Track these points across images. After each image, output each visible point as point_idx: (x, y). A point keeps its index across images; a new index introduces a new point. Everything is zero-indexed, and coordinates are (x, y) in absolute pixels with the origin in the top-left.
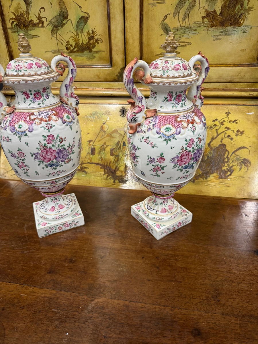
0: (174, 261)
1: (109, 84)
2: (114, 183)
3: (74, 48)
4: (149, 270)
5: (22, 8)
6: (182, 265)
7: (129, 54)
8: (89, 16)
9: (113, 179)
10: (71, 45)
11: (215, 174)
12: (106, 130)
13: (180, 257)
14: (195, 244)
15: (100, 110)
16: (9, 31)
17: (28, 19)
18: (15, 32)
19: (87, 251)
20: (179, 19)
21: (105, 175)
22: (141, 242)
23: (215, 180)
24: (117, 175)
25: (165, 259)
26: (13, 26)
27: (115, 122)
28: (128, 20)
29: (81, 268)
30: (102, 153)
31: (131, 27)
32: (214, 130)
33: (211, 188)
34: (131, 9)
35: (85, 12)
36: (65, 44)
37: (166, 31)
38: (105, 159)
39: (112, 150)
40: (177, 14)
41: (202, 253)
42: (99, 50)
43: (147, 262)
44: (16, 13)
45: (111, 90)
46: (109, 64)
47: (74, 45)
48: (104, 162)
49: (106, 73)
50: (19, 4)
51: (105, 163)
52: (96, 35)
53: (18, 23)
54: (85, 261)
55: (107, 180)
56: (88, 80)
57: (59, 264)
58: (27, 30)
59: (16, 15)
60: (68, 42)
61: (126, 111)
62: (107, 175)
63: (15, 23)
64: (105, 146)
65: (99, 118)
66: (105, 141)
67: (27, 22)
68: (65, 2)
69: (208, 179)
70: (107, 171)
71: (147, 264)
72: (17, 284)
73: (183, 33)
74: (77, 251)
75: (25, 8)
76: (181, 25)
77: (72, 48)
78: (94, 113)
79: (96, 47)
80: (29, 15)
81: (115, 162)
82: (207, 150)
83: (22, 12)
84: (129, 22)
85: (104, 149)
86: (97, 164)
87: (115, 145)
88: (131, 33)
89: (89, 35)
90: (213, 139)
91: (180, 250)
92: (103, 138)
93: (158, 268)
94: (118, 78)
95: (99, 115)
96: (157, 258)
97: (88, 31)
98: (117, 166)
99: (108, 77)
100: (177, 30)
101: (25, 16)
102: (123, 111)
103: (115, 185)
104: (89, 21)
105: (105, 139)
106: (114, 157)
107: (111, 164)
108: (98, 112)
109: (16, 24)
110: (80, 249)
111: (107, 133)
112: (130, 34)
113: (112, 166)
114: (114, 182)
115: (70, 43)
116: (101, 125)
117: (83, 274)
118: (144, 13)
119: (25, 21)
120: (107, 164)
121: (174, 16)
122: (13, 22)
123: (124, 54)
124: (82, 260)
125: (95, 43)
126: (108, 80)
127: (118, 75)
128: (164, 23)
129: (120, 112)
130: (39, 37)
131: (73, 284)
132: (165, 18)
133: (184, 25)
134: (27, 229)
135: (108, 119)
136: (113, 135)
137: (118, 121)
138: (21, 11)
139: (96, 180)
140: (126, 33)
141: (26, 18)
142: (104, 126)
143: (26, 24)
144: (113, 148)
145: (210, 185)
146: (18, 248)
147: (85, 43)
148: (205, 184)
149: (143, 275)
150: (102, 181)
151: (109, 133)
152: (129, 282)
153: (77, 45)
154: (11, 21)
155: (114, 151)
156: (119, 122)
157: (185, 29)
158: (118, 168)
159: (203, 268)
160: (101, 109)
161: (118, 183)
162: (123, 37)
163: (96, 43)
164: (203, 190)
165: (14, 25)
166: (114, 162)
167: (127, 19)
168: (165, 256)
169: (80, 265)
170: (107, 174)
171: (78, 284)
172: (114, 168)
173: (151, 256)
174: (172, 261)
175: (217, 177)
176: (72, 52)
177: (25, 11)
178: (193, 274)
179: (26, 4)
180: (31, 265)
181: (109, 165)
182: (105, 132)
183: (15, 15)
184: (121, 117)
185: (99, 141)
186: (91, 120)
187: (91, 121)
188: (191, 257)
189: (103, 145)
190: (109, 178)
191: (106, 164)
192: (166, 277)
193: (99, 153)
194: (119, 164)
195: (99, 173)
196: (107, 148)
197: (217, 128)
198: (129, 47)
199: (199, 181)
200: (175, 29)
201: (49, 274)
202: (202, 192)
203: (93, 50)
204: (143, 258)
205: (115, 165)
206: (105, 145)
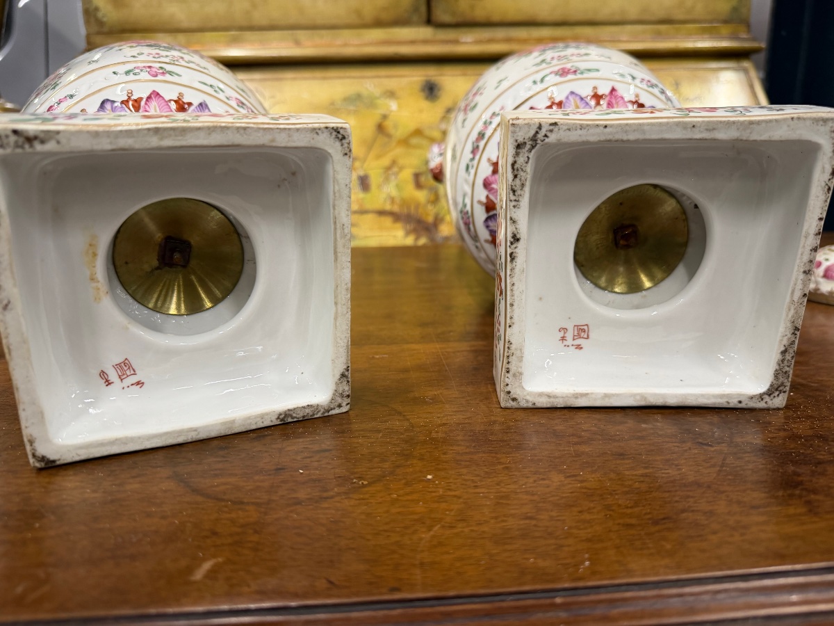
1: (387, 33)
21: (408, 239)
24: (442, 234)
27: (412, 114)
38: (401, 199)
39: (417, 176)
48: (400, 207)
51: (402, 209)
56: (333, 22)
61: (439, 89)
62: (413, 237)
66: (392, 157)
78: (354, 96)
94: (410, 16)
95: (367, 101)
98: (439, 213)
102: (431, 89)
105: (393, 152)
106: (425, 192)
107: (421, 210)
108: (364, 95)
111: (397, 138)
113: (424, 215)
116: (378, 122)
120: (409, 212)
126: (383, 23)
129: (422, 91)
135: (394, 108)
142: (385, 123)
144: (420, 171)
151: (403, 136)
155: (421, 178)
156: (423, 114)
158: (443, 218)
166: (429, 204)
170: (415, 234)
172: (431, 219)
181: (416, 212)
182: (390, 136)
184: (428, 103)
186: (346, 112)
189: (390, 169)
190: (420, 243)
191: (405, 211)
194: (442, 208)
196: (402, 173)
205: (432, 212)
206: (396, 166)
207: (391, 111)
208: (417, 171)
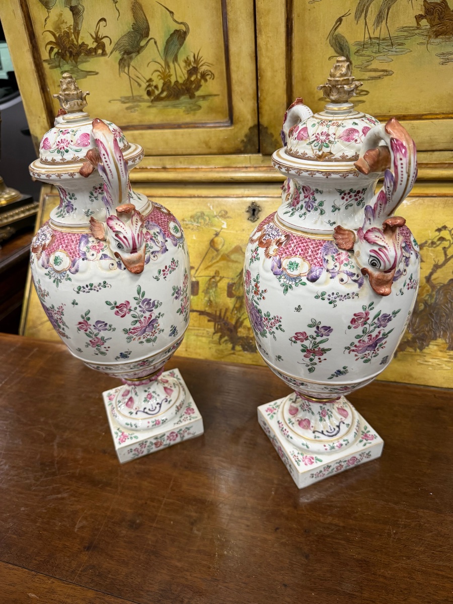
0: (343, 542)
1: (227, 159)
2: (232, 352)
3: (162, 92)
4: (288, 561)
5: (66, 23)
6: (359, 554)
7: (265, 99)
8: (188, 28)
9: (231, 343)
10: (156, 87)
11: (440, 341)
12: (220, 247)
13: (356, 534)
14: (390, 503)
15: (210, 209)
16: (46, 66)
17: (77, 41)
18: (56, 67)
19: (165, 504)
20: (366, 24)
21: (216, 335)
22: (275, 493)
23: (440, 354)
24: (239, 335)
25: (322, 536)
26: (52, 56)
27: (237, 231)
28: (263, 33)
29: (150, 542)
30: (211, 291)
31: (268, 46)
32: (440, 248)
33: (430, 368)
34: (269, 11)
35: (180, 21)
36: (144, 85)
37: (339, 51)
38: (216, 303)
39: (230, 286)
40: (363, 14)
41: (405, 526)
42: (207, 93)
43: (284, 540)
44: (56, 33)
45: (231, 169)
46: (227, 119)
47: (160, 86)
48: (215, 309)
49: (221, 138)
50: (61, 15)
51: (216, 311)
52: (202, 65)
53: (60, 51)
54: (159, 526)
55: (220, 344)
56: (188, 151)
57: (109, 529)
58: (76, 62)
59: (57, 35)
60: (150, 80)
61: (259, 211)
62: (219, 334)
63: (56, 50)
64: (218, 279)
65: (207, 224)
66: (217, 268)
67: (76, 48)
68: (143, 5)
69: (425, 351)
70: (221, 326)
71: (284, 544)
72: (25, 570)
73: (375, 53)
74: (146, 503)
75: (72, 23)
76: (372, 36)
77: (157, 92)
78: (199, 214)
79: (202, 88)
80: (78, 33)
81: (237, 310)
82: (425, 291)
83: (66, 30)
84: (264, 37)
85: (216, 284)
86: (202, 313)
87: (237, 276)
88: (268, 57)
89: (189, 66)
90: (437, 267)
91: (357, 515)
92: (215, 263)
93: (307, 557)
94: (245, 147)
95: (207, 218)
96: (305, 531)
97: (187, 58)
98: (240, 318)
99: (225, 145)
100: (363, 45)
101: (72, 36)
102: (254, 210)
103: (234, 356)
104: (189, 38)
105: (218, 264)
106: (233, 300)
107: (228, 314)
108: (206, 214)
109: (58, 53)
110: (153, 500)
111: (222, 253)
112: (267, 60)
113: (229, 318)
114: (233, 348)
115: (154, 83)
116: (211, 238)
117: (153, 557)
118: (295, 15)
119: (72, 46)
120: (220, 314)
121: (356, 17)
122: (52, 49)
123: (256, 99)
124: (154, 525)
125: (200, 81)
126: (225, 151)
127: (245, 140)
128: (336, 33)
129: (248, 211)
130: (97, 73)
131: (130, 580)
132: (338, 23)
133: (377, 35)
134: (58, 447)
135: (225, 226)
136: (233, 257)
137: (243, 230)
138: (64, 28)
139: (198, 343)
140: (258, 59)
141: (75, 40)
142: (216, 239)
143: (74, 51)
144: (233, 282)
145: (430, 363)
146: (37, 486)
147: (181, 81)
148: (419, 361)
149: (273, 572)
150: (210, 346)
151: (226, 252)
152: (243, 585)
153: (167, 85)
154: (49, 47)
155: (234, 288)
156: (244, 232)
157: (379, 44)
158: (242, 322)
159: (405, 566)
160: (211, 207)
161: (240, 351)
162: (253, 67)
163: (203, 81)
164: (414, 374)
165: (53, 53)
166: (235, 309)
167: (260, 31)
168: (325, 528)
169: (149, 537)
170: (221, 332)
171: (139, 580)
172: (233, 322)
173: (294, 526)
174: (337, 541)
175: (444, 348)
176: (158, 99)
177: (72, 27)
178: (381, 580)
179: (73, 14)
180: (57, 528)
181: (225, 315)
182: (217, 250)
183: (54, 35)
184: (250, 222)
185: (207, 268)
186: (192, 227)
187: (192, 229)
188: (380, 535)
189: (213, 277)
190: (223, 340)
191: (218, 314)
192: (321, 580)
193: (206, 292)
194: (243, 314)
195: (204, 330)
196: (221, 282)
197: (446, 244)
198: (266, 85)
199: (405, 354)
200: (358, 44)
201: (87, 552)
202: (411, 376)
203: (198, 93)
204: (277, 529)
205: (235, 316)
206: (218, 276)
207: (222, 229)
208: (231, 282)
